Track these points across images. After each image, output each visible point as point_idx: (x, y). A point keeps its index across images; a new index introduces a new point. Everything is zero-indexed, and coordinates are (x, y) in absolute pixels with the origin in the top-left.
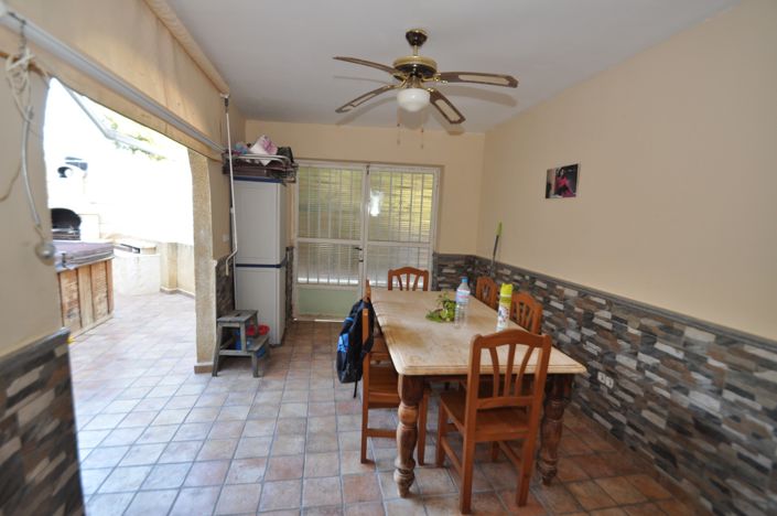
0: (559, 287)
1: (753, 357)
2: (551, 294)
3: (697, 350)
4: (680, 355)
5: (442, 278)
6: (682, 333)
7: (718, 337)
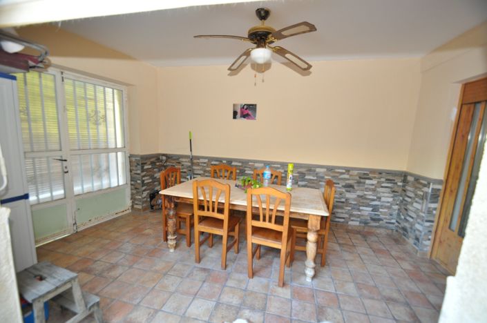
0: (250, 163)
1: (338, 172)
2: (245, 167)
3: (321, 175)
4: (315, 178)
5: (144, 173)
6: (315, 171)
7: (328, 169)
